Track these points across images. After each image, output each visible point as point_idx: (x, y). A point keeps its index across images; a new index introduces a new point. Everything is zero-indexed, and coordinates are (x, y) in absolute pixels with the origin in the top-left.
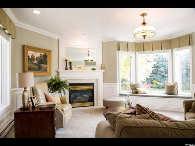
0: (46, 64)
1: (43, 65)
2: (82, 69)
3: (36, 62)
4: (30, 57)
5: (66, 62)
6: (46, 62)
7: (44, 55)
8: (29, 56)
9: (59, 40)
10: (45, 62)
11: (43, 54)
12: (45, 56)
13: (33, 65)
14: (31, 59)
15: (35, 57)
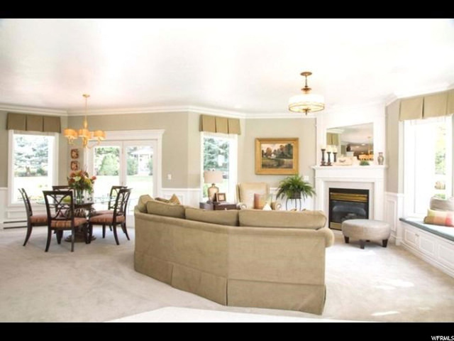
0: (291, 158)
1: (285, 160)
2: (345, 163)
3: (273, 156)
4: (265, 152)
5: (323, 153)
6: (292, 155)
7: (286, 146)
8: (263, 151)
9: (316, 119)
10: (289, 156)
11: (284, 145)
12: (289, 147)
13: (268, 161)
14: (265, 154)
15: (273, 151)
